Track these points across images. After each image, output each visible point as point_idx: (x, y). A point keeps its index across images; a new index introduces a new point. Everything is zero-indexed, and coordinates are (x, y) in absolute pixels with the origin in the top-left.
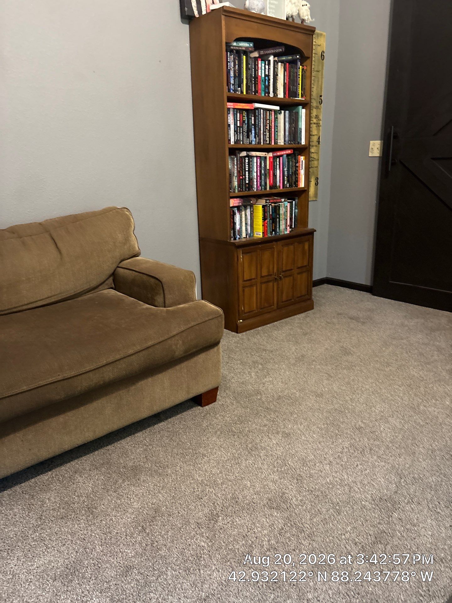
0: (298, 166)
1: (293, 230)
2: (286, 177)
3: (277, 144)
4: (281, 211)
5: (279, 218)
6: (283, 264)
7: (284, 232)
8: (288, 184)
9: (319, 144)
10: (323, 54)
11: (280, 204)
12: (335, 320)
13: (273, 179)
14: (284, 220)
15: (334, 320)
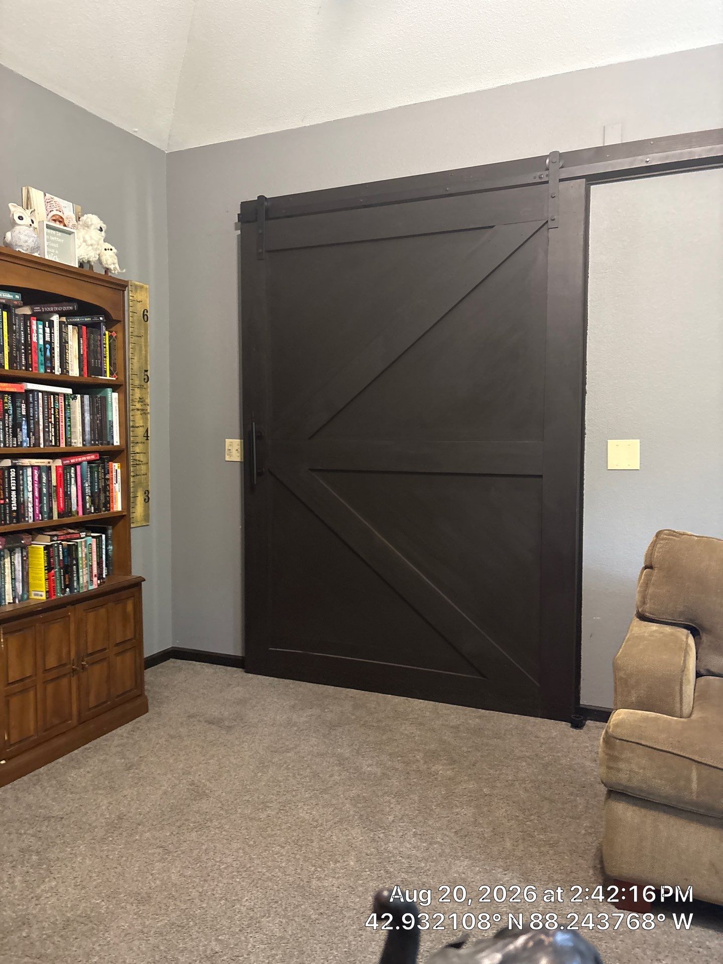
0: (109, 479)
1: (104, 582)
2: (87, 497)
3: (71, 445)
4: (80, 553)
5: (77, 565)
6: (87, 643)
7: (87, 587)
8: (93, 508)
9: (147, 439)
10: (145, 313)
11: (77, 542)
12: (183, 731)
13: (64, 502)
14: (86, 567)
15: (181, 729)
